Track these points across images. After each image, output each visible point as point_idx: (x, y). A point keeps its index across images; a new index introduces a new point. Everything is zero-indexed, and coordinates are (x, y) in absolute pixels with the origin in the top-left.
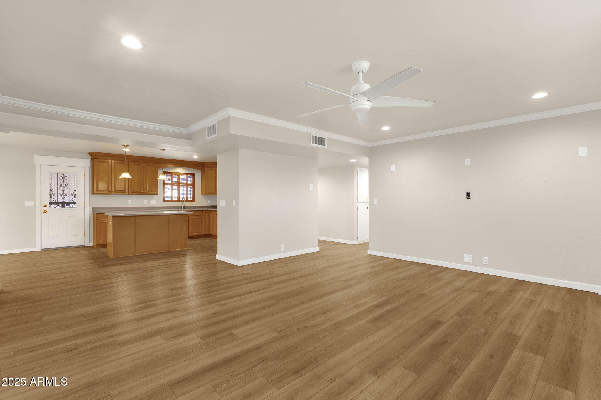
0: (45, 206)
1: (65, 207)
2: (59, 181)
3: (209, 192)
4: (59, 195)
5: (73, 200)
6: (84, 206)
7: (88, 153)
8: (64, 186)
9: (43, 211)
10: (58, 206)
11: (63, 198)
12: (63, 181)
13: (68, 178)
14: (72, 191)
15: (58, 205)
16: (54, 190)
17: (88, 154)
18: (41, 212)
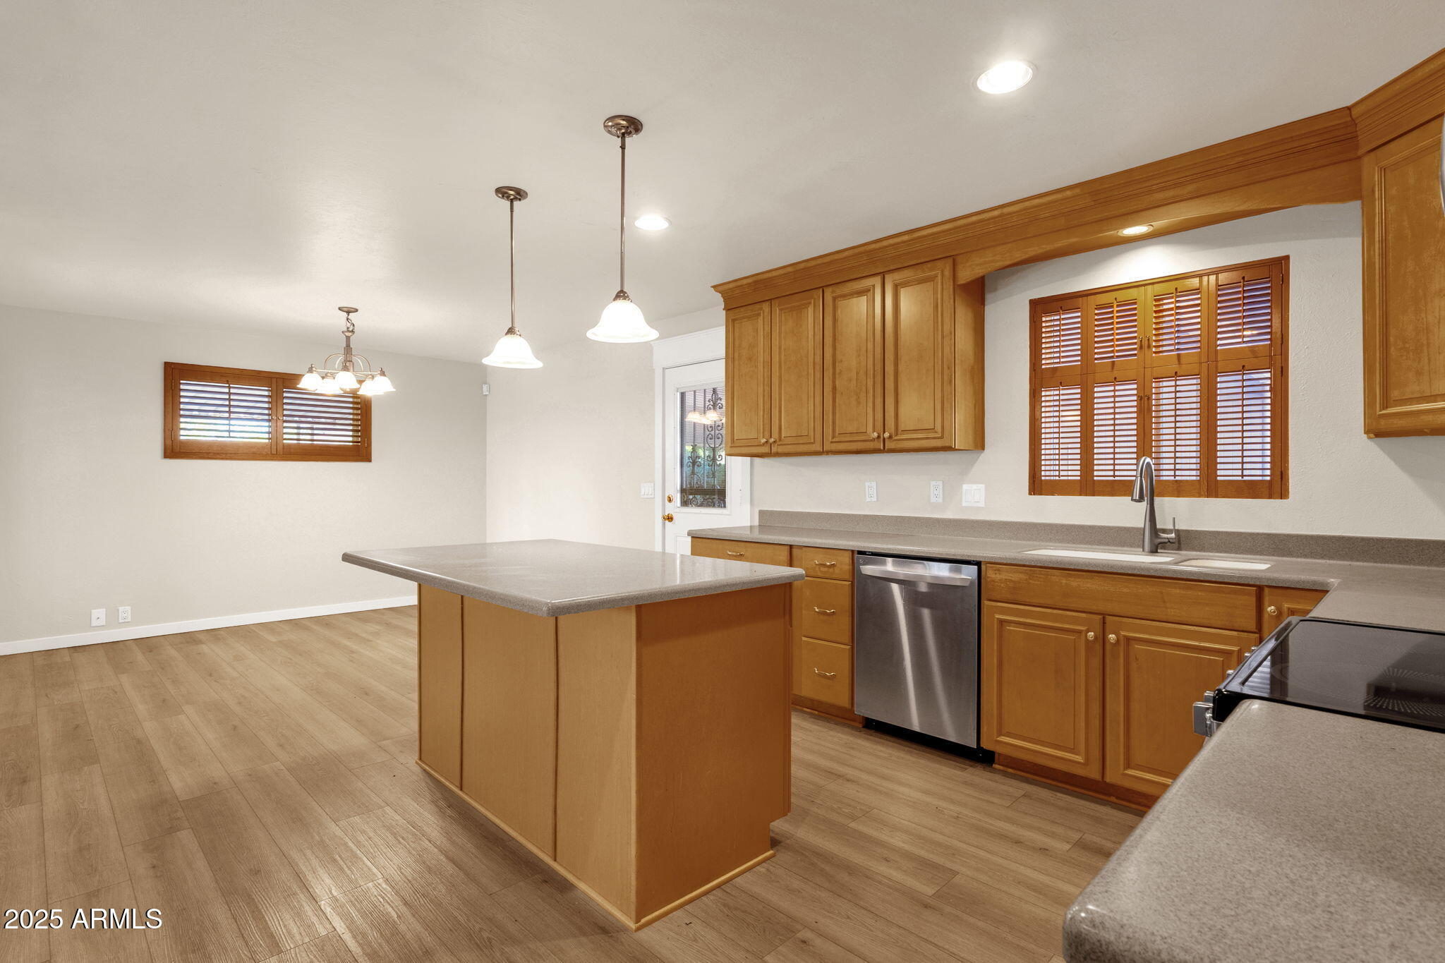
0: (671, 500)
8: (716, 432)
9: (666, 515)
11: (713, 475)
18: (663, 516)
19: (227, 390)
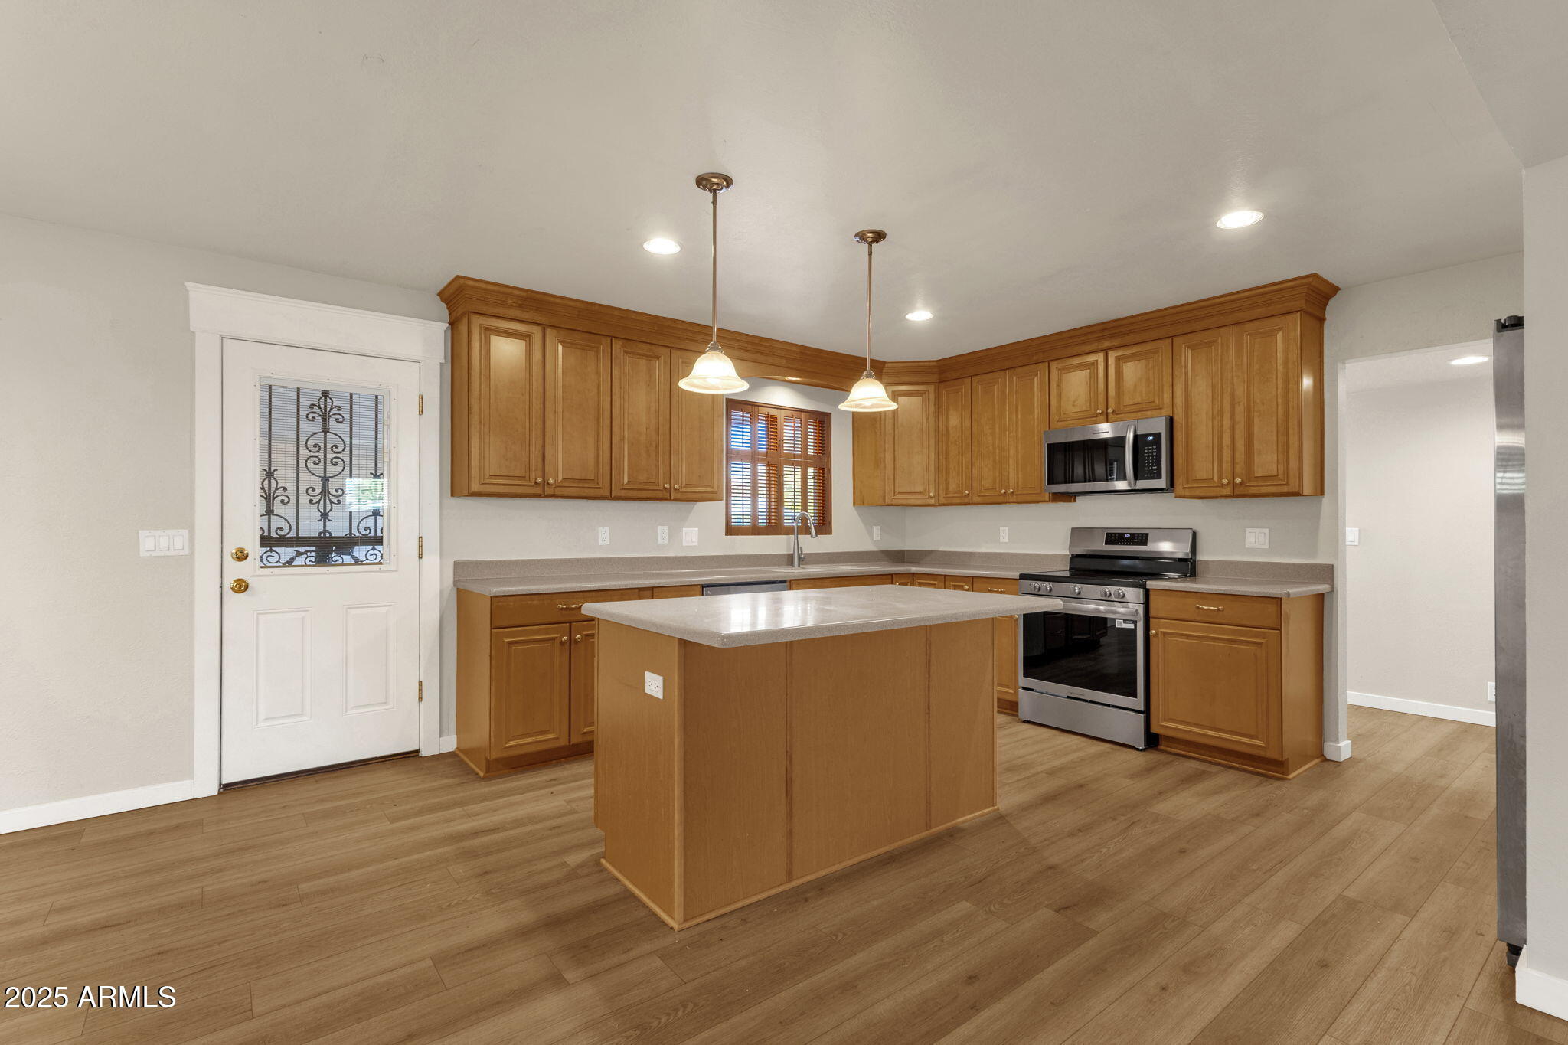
0: (241, 556)
2: (307, 428)
3: (900, 493)
4: (304, 498)
5: (370, 523)
6: (420, 557)
7: (439, 294)
8: (330, 455)
9: (229, 582)
10: (299, 554)
11: (325, 516)
12: (325, 430)
13: (345, 412)
15: (299, 549)
16: (285, 477)
17: (439, 298)
18: (221, 587)
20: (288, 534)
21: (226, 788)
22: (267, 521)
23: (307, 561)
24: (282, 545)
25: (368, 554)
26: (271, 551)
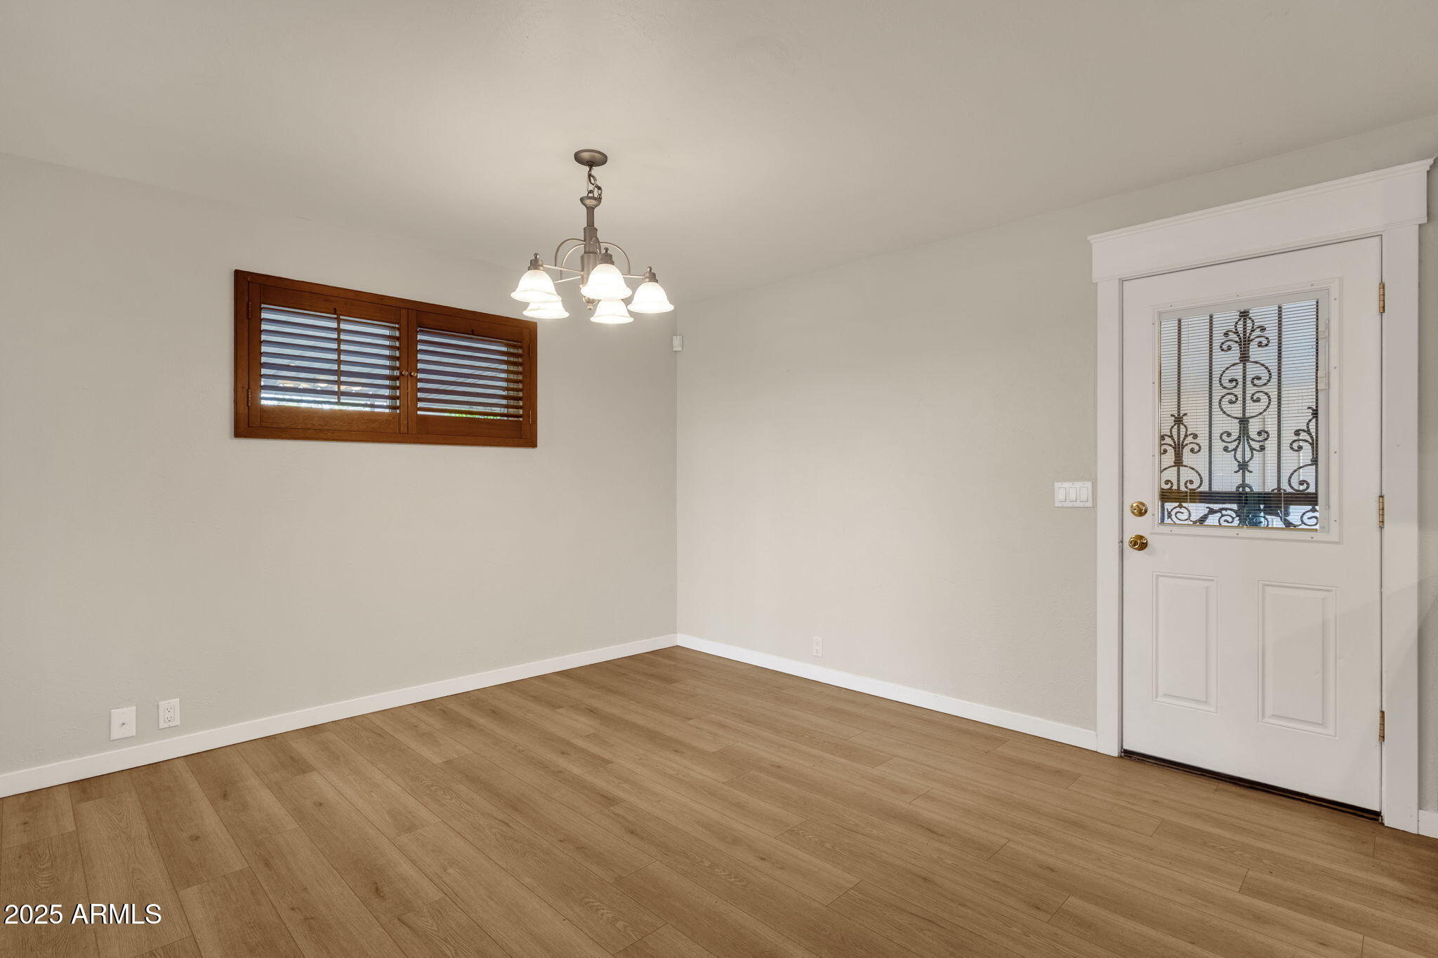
0: (1141, 511)
1: (1256, 524)
2: (1223, 360)
4: (1218, 445)
5: (1308, 474)
6: (1382, 524)
8: (1251, 390)
9: (1129, 538)
10: (1212, 512)
11: (1243, 467)
12: (1245, 359)
13: (1272, 333)
14: (1296, 417)
15: (1211, 506)
16: (1196, 422)
18: (1122, 542)
19: (334, 325)
20: (1199, 487)
21: (1128, 754)
22: (1176, 472)
23: (1222, 521)
24: (1193, 501)
25: (1305, 518)
26: (1180, 506)
